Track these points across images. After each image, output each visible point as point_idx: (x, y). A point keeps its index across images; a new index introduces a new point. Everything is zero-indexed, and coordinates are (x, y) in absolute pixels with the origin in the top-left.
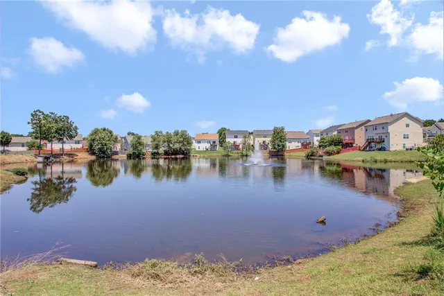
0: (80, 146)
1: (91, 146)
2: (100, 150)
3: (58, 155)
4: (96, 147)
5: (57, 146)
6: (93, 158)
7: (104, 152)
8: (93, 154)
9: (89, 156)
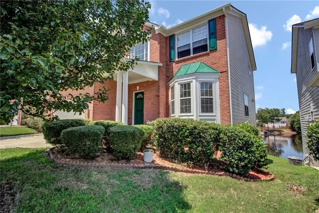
0: (285, 125)
1: (292, 125)
3: (272, 131)
4: (296, 126)
5: (270, 125)
6: (295, 133)
8: (294, 130)
9: (292, 132)
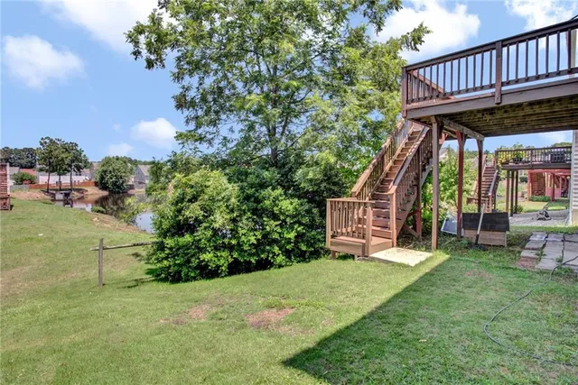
1: (102, 178)
2: (114, 184)
4: (110, 180)
6: (105, 193)
7: (118, 187)
8: (105, 188)
9: (100, 192)
